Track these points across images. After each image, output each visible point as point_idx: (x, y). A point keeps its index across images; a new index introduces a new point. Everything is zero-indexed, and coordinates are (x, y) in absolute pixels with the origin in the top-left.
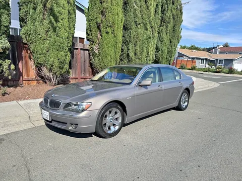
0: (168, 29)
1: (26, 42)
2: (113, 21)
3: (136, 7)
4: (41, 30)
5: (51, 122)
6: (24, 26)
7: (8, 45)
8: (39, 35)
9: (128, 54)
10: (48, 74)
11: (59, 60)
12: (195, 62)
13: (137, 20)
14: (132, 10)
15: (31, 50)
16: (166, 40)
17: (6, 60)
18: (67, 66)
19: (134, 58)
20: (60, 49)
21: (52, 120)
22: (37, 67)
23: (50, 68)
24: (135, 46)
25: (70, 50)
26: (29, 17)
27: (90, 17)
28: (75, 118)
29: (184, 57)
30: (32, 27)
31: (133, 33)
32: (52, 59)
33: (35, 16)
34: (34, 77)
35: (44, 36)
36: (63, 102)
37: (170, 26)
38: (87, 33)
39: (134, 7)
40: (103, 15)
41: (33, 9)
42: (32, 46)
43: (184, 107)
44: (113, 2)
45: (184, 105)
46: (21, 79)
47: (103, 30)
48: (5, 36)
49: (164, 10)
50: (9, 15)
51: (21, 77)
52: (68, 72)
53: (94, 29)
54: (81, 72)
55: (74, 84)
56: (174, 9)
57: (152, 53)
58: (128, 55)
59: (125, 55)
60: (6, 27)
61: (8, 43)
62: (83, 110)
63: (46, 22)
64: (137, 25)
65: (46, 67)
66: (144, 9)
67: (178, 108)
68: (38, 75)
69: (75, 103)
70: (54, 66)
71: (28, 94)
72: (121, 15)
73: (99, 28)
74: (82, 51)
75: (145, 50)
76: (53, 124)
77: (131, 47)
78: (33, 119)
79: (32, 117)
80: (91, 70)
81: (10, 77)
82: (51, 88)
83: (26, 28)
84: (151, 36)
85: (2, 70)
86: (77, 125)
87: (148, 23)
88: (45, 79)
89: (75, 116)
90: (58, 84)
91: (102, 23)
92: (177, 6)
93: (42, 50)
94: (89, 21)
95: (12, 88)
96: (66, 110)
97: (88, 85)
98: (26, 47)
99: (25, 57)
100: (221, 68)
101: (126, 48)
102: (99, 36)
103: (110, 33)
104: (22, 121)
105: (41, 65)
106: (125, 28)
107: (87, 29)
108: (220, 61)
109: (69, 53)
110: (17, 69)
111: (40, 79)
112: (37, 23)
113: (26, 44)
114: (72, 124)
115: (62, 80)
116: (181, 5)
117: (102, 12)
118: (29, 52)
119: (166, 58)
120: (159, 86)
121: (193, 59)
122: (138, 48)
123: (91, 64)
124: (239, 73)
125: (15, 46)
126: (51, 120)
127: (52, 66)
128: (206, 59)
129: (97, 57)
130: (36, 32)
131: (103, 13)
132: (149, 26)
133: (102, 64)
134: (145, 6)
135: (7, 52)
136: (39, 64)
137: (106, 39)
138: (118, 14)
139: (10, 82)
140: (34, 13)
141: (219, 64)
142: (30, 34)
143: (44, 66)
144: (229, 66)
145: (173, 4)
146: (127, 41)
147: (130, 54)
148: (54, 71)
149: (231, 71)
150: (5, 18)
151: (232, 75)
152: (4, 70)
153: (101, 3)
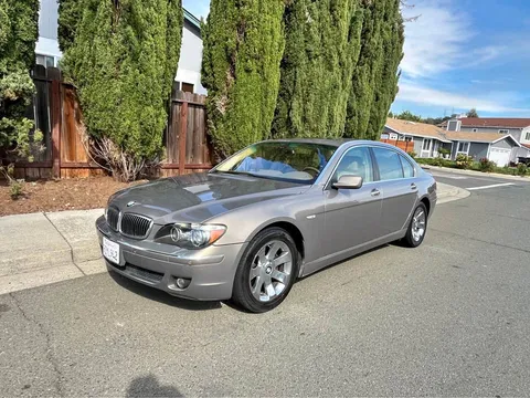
0: (374, 71)
1: (71, 81)
2: (261, 46)
3: (310, 20)
4: (106, 56)
5: (123, 268)
6: (68, 46)
7: (30, 85)
8: (101, 66)
9: (289, 118)
10: (117, 156)
11: (141, 124)
12: (412, 145)
13: (311, 47)
14: (302, 25)
15: (82, 100)
16: (369, 94)
17: (24, 120)
18: (158, 139)
19: (300, 129)
20: (144, 99)
21: (127, 264)
22: (92, 138)
23: (123, 142)
24: (305, 101)
25: (166, 104)
26: (79, 26)
27: (212, 36)
28: (186, 262)
29: (391, 135)
30: (86, 49)
31: (302, 75)
32: (128, 122)
33: (93, 25)
34: (86, 161)
35: (113, 70)
36: (155, 220)
37: (378, 64)
38: (203, 71)
39: (306, 19)
40: (240, 33)
41: (90, 8)
42: (83, 92)
43: (417, 239)
44: (265, 4)
45: (417, 234)
46: (57, 164)
47: (238, 64)
48: (24, 64)
49: (368, 30)
50: (35, 17)
51: (57, 160)
52: (159, 153)
53: (220, 64)
54: (186, 155)
55: (171, 180)
56: (387, 29)
57: (339, 119)
58: (289, 121)
59: (281, 122)
60: (26, 43)
61: (31, 81)
62: (204, 244)
63: (117, 40)
64: (310, 59)
65: (113, 141)
66: (327, 26)
67: (406, 242)
68: (93, 156)
69: (184, 225)
70: (131, 139)
71: (71, 199)
72: (279, 35)
73: (230, 60)
74: (191, 109)
75: (326, 112)
76: (128, 273)
77: (295, 104)
78: (80, 256)
79: (78, 251)
80: (206, 150)
81: (31, 159)
82: (121, 186)
83: (72, 51)
84: (340, 83)
85: (15, 143)
86: (190, 279)
87: (335, 56)
88: (108, 167)
89: (186, 258)
90: (136, 179)
91: (237, 49)
92: (393, 24)
93: (106, 100)
94: (208, 45)
95: (34, 184)
96: (162, 241)
97: (202, 182)
98: (69, 95)
99: (68, 116)
100: (465, 160)
101: (284, 106)
102: (229, 77)
103: (254, 73)
104: (53, 260)
105: (102, 134)
106: (285, 65)
107: (203, 63)
108: (461, 144)
109: (163, 111)
110: (49, 142)
111: (98, 165)
112: (97, 41)
113: (70, 86)
114: (176, 278)
115: (146, 171)
116: (400, 22)
117: (239, 25)
118: (76, 105)
119: (367, 133)
120: (374, 190)
121: (408, 138)
122: (310, 106)
123: (208, 138)
124: (500, 171)
125: (46, 91)
126: (123, 264)
127: (127, 137)
128: (434, 140)
129: (223, 122)
130: (94, 61)
131: (240, 28)
132: (336, 61)
133: (234, 139)
134: (329, 18)
135: (28, 101)
136: (97, 131)
137: (244, 85)
138: (272, 32)
139: (30, 170)
140: (92, 17)
141: (460, 150)
142: (81, 64)
143: (108, 137)
144: (480, 156)
145: (386, 19)
146: (288, 91)
147: (293, 119)
148: (130, 148)
149: (486, 166)
150: (26, 23)
151: (486, 174)
152: (18, 141)
153: (238, 5)
